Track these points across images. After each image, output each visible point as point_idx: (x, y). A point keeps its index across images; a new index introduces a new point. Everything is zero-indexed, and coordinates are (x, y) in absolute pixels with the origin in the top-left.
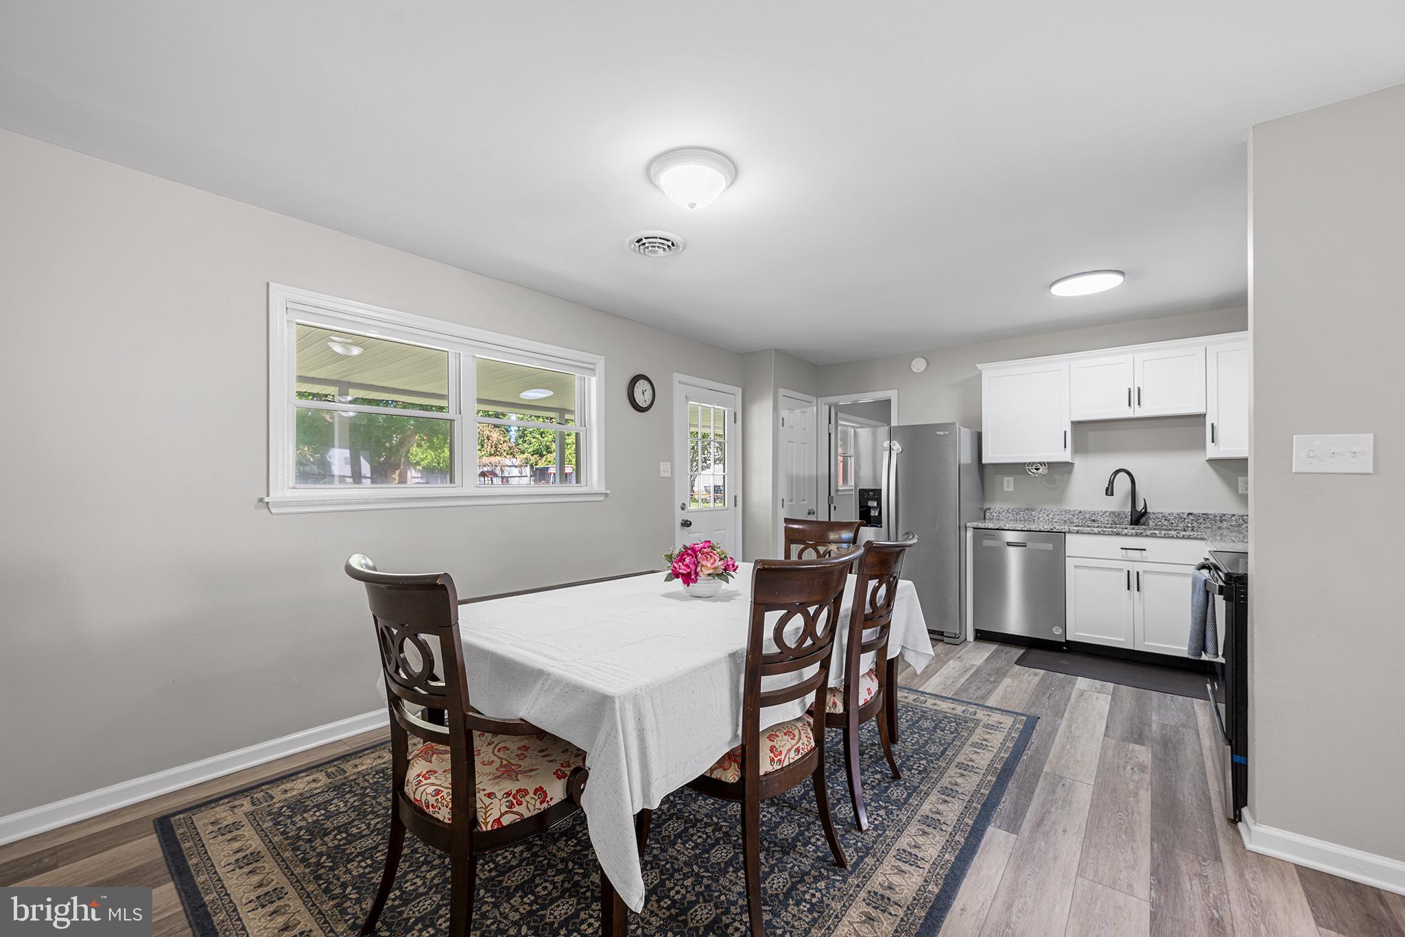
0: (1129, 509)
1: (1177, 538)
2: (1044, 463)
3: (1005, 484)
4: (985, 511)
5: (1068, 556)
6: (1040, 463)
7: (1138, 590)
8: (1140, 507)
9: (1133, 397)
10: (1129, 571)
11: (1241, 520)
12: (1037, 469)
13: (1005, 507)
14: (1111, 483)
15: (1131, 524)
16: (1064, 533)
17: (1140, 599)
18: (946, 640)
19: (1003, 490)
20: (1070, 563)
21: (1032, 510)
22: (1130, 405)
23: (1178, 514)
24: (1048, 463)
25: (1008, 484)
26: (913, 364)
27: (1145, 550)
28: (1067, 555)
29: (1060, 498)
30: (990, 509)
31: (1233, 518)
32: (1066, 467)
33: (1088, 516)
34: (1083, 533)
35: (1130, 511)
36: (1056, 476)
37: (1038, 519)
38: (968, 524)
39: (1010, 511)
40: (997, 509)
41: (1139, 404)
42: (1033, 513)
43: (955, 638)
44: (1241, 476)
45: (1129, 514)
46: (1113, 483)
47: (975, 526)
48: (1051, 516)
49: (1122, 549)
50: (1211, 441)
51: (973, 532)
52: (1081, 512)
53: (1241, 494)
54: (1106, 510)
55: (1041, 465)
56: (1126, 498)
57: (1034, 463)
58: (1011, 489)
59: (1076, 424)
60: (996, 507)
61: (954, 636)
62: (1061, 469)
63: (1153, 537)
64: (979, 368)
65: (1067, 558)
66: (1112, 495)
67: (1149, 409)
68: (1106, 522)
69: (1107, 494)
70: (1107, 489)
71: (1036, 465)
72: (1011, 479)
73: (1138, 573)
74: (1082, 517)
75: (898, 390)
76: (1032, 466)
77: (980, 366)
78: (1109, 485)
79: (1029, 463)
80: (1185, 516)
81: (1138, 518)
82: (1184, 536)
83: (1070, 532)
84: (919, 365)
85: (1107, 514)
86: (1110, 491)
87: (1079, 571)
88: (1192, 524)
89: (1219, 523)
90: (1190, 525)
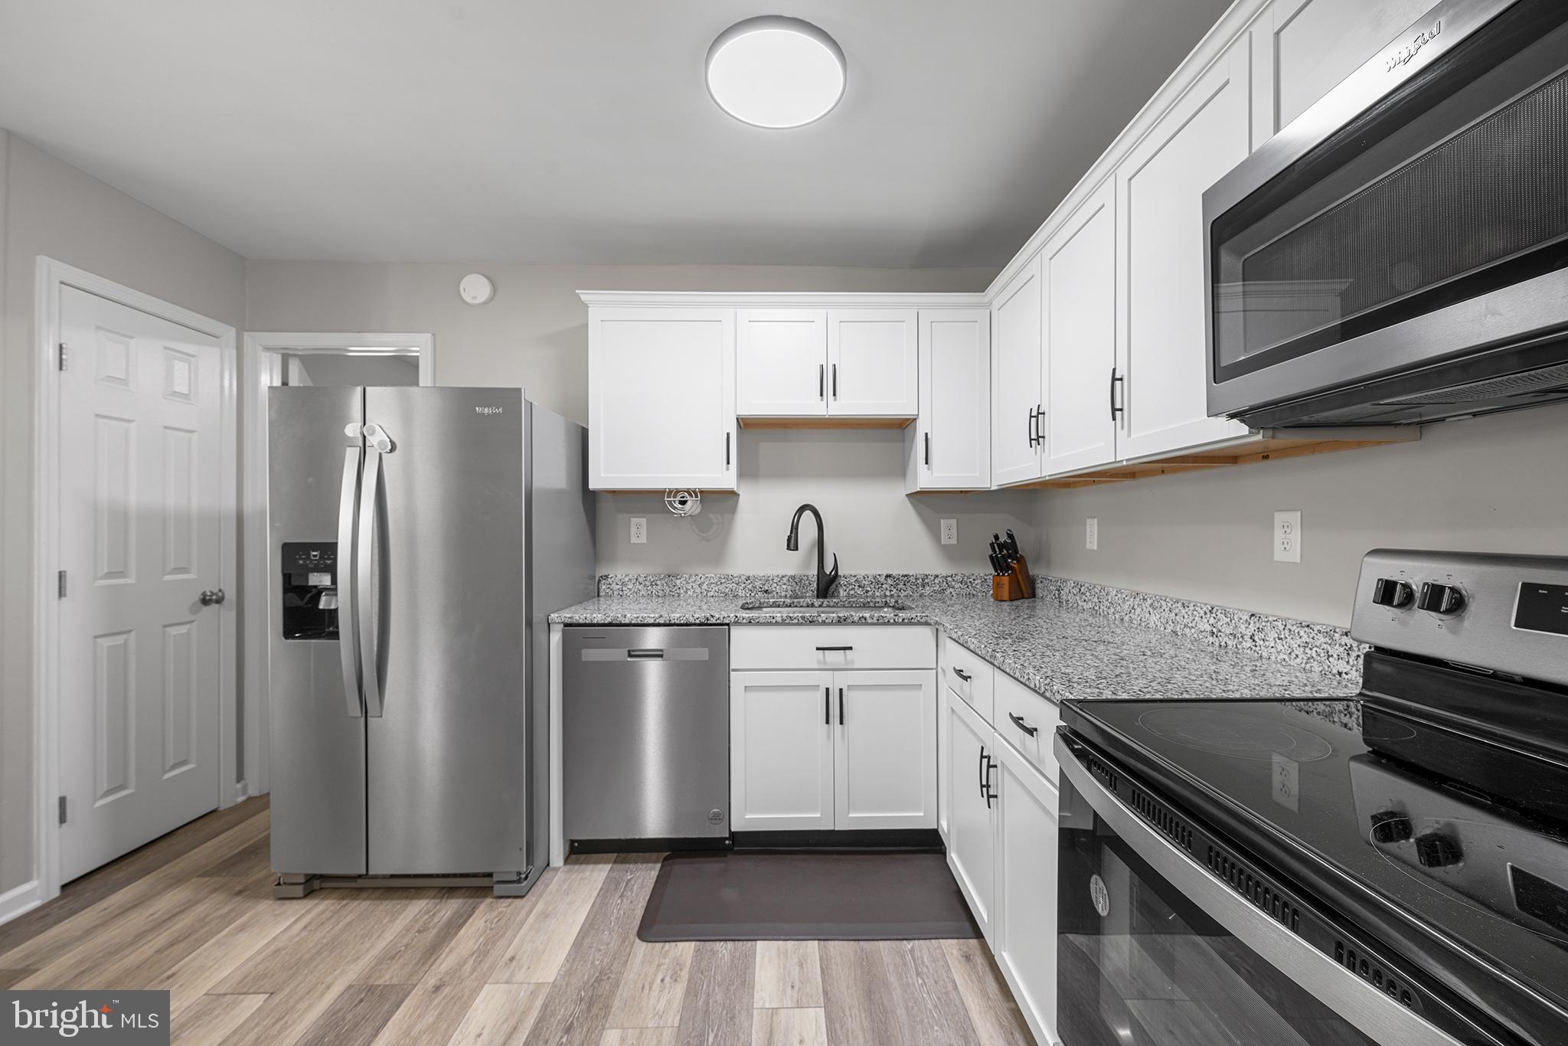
0: (814, 571)
1: (896, 623)
2: (694, 492)
3: (633, 530)
4: (599, 581)
5: (734, 670)
6: (688, 491)
7: (841, 723)
8: (828, 568)
9: (828, 382)
10: (827, 690)
11: (945, 583)
12: (683, 503)
13: (633, 571)
14: (795, 528)
15: (818, 597)
16: (728, 625)
17: (843, 737)
18: (498, 889)
19: (630, 542)
20: (737, 681)
21: (676, 576)
22: (822, 395)
23: (875, 577)
24: (702, 492)
25: (638, 529)
26: (463, 284)
27: (851, 648)
28: (731, 667)
29: (718, 553)
30: (607, 576)
31: (936, 581)
32: (728, 497)
33: (758, 584)
34: (758, 624)
35: (816, 573)
36: (711, 516)
37: (686, 592)
38: (554, 616)
39: (641, 580)
40: (619, 576)
41: (834, 395)
42: (678, 582)
43: (519, 881)
44: (943, 518)
45: (815, 579)
46: (797, 529)
47: (569, 621)
48: (705, 586)
49: (818, 649)
50: (924, 462)
51: (564, 632)
52: (748, 578)
53: (945, 546)
54: (783, 573)
55: (691, 495)
56: (811, 552)
57: (678, 491)
58: (643, 539)
59: (745, 424)
60: (619, 572)
61: (515, 878)
62: (719, 501)
63: (862, 624)
64: (583, 298)
65: (731, 673)
66: (797, 549)
67: (847, 405)
68: (783, 594)
69: (789, 548)
70: (789, 538)
71: (683, 496)
72: (643, 521)
73: (841, 690)
74: (750, 586)
75: (433, 335)
76: (675, 497)
77: (586, 296)
78: (791, 533)
79: (670, 492)
80: (882, 580)
81: (827, 585)
82: (903, 620)
83: (737, 623)
84: (475, 289)
85: (785, 580)
86: (792, 544)
87: (753, 696)
88: (890, 591)
89: (921, 589)
90: (888, 593)
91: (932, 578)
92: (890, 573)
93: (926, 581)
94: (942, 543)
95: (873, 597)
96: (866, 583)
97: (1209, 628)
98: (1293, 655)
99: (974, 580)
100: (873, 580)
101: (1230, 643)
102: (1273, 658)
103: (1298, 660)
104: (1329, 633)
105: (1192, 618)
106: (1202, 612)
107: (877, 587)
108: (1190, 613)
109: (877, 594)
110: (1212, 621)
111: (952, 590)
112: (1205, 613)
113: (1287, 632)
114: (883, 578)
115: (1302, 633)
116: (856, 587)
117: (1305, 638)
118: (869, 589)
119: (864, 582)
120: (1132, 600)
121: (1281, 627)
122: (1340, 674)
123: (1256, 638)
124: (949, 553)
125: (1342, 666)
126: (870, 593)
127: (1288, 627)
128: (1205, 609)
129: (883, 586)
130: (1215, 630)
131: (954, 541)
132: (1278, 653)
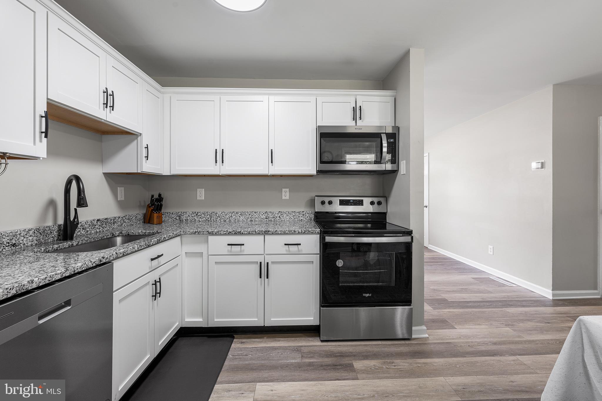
8: (72, 218)
11: (122, 220)
20: (115, 299)
31: (119, 220)
44: (119, 187)
50: (145, 158)
53: (119, 202)
80: (95, 223)
83: (117, 258)
87: (122, 304)
88: (99, 229)
89: (113, 225)
90: (98, 230)
91: (117, 219)
92: (98, 218)
93: (115, 220)
94: (119, 200)
95: (90, 234)
96: (87, 226)
97: (265, 217)
98: (291, 218)
99: (133, 217)
100: (91, 224)
101: (272, 219)
102: (285, 220)
103: (292, 219)
104: (299, 213)
105: (258, 215)
106: (262, 213)
107: (92, 228)
108: (258, 214)
109: (93, 232)
110: (266, 215)
111: (125, 224)
112: (264, 213)
113: (289, 214)
114: (96, 221)
115: (293, 213)
116: (81, 230)
117: (294, 214)
118: (88, 229)
119: (86, 226)
120: (231, 214)
121: (288, 213)
122: (301, 220)
123: (281, 217)
124: (122, 205)
125: (302, 218)
126: (89, 232)
127: (290, 213)
128: (263, 212)
129: (96, 227)
130: (267, 217)
131: (123, 199)
132: (287, 219)
